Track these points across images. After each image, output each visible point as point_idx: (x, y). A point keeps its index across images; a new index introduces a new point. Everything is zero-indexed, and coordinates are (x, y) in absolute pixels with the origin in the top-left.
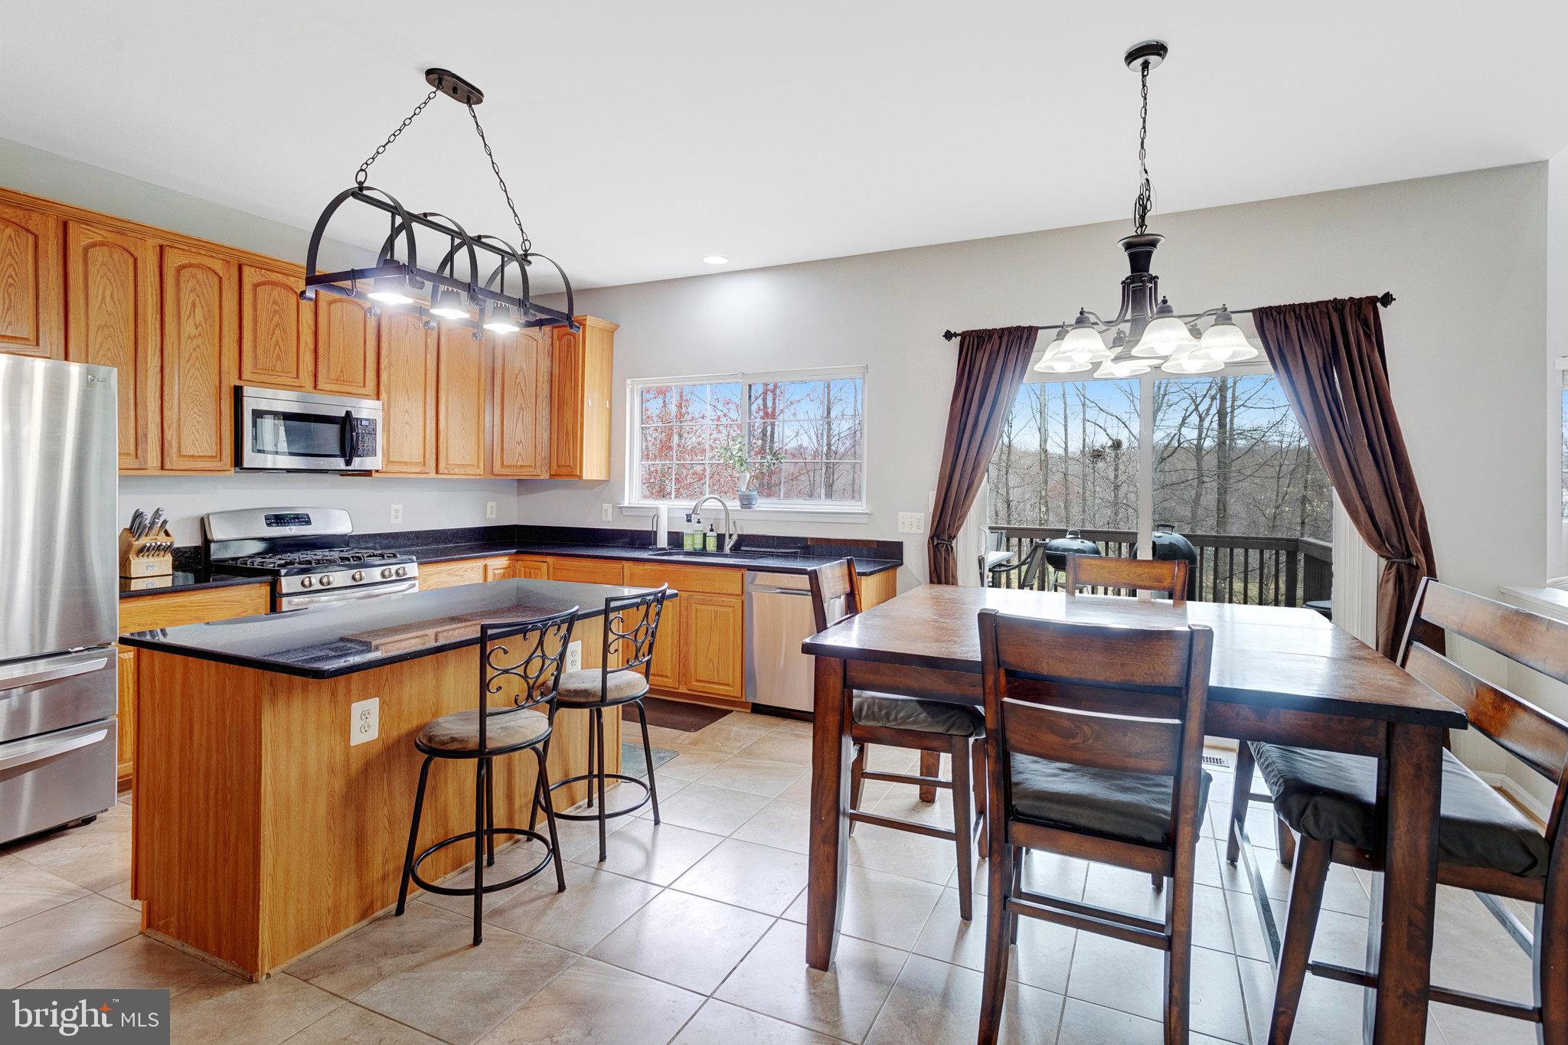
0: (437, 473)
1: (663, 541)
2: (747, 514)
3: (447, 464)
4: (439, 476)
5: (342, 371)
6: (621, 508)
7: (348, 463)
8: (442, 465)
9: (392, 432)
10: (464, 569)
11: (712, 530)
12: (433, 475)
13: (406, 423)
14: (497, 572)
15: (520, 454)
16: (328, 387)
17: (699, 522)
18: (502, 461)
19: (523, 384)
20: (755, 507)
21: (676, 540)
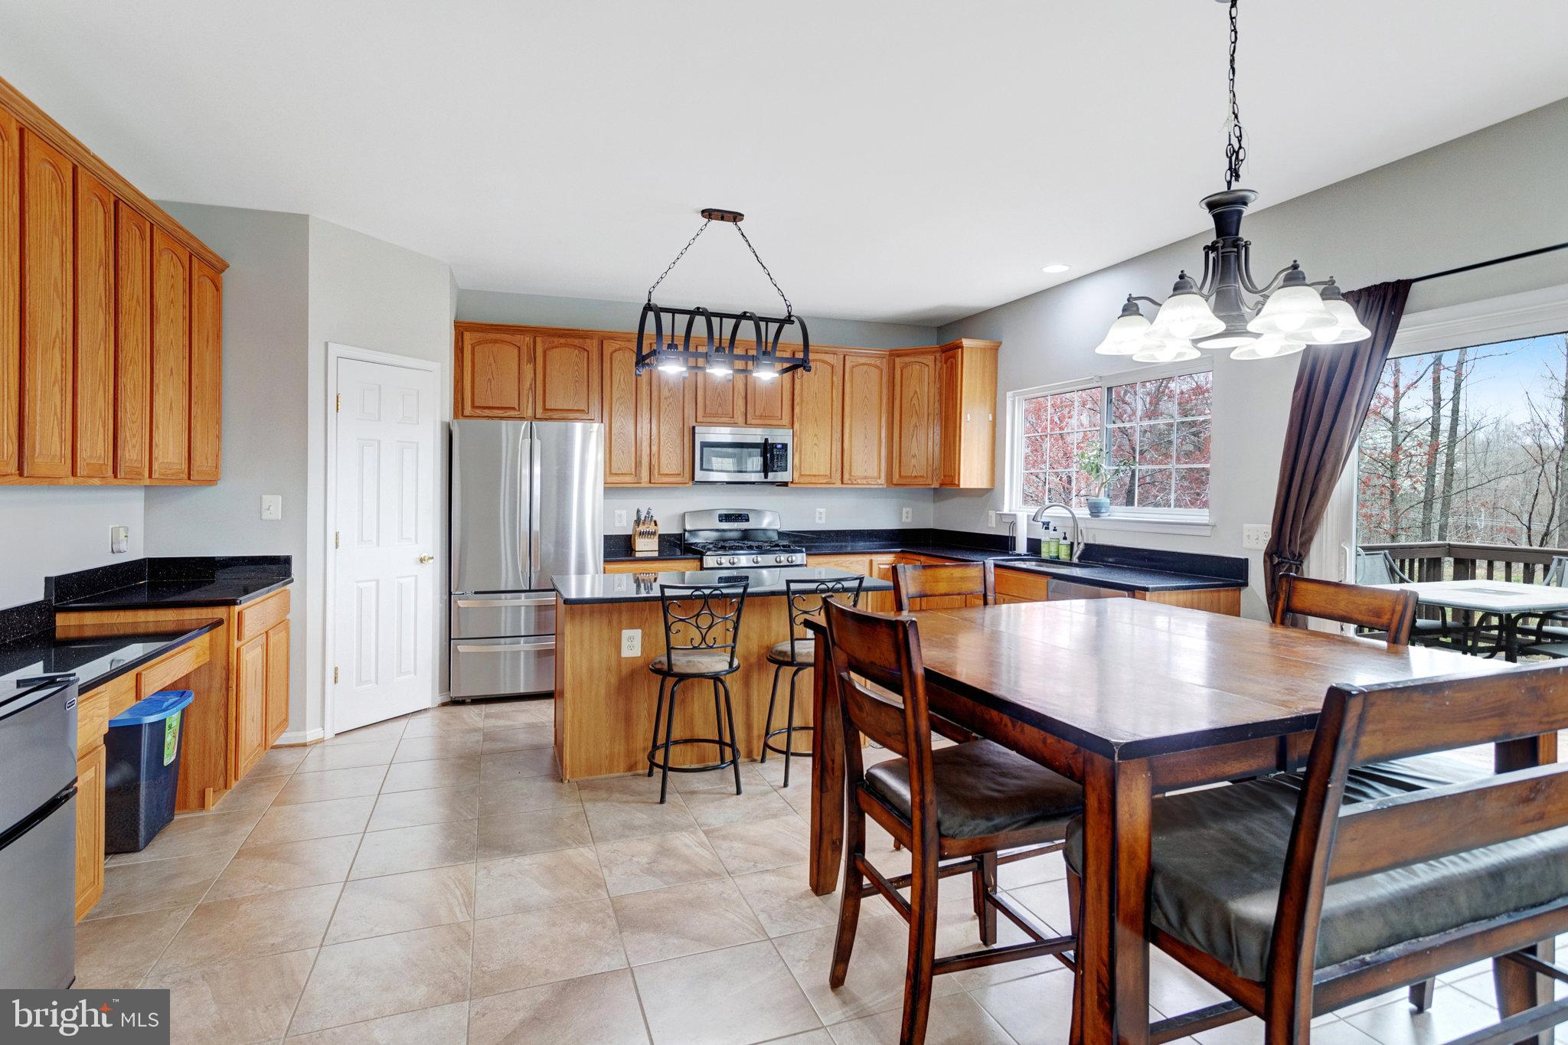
0: (842, 483)
1: (1022, 547)
2: (1095, 523)
3: (851, 475)
4: (844, 486)
5: (764, 410)
6: (1000, 514)
7: (766, 477)
8: (846, 476)
9: (803, 453)
10: (849, 562)
11: (1065, 538)
12: (838, 485)
13: (815, 444)
14: (882, 566)
15: (914, 466)
16: (754, 422)
17: (1055, 530)
18: (900, 472)
19: (917, 405)
20: (1104, 516)
21: (1034, 546)
